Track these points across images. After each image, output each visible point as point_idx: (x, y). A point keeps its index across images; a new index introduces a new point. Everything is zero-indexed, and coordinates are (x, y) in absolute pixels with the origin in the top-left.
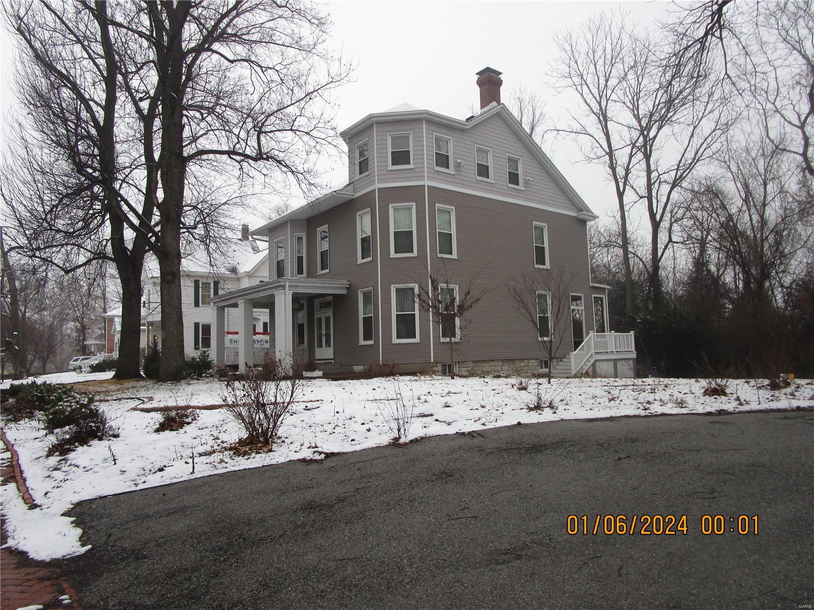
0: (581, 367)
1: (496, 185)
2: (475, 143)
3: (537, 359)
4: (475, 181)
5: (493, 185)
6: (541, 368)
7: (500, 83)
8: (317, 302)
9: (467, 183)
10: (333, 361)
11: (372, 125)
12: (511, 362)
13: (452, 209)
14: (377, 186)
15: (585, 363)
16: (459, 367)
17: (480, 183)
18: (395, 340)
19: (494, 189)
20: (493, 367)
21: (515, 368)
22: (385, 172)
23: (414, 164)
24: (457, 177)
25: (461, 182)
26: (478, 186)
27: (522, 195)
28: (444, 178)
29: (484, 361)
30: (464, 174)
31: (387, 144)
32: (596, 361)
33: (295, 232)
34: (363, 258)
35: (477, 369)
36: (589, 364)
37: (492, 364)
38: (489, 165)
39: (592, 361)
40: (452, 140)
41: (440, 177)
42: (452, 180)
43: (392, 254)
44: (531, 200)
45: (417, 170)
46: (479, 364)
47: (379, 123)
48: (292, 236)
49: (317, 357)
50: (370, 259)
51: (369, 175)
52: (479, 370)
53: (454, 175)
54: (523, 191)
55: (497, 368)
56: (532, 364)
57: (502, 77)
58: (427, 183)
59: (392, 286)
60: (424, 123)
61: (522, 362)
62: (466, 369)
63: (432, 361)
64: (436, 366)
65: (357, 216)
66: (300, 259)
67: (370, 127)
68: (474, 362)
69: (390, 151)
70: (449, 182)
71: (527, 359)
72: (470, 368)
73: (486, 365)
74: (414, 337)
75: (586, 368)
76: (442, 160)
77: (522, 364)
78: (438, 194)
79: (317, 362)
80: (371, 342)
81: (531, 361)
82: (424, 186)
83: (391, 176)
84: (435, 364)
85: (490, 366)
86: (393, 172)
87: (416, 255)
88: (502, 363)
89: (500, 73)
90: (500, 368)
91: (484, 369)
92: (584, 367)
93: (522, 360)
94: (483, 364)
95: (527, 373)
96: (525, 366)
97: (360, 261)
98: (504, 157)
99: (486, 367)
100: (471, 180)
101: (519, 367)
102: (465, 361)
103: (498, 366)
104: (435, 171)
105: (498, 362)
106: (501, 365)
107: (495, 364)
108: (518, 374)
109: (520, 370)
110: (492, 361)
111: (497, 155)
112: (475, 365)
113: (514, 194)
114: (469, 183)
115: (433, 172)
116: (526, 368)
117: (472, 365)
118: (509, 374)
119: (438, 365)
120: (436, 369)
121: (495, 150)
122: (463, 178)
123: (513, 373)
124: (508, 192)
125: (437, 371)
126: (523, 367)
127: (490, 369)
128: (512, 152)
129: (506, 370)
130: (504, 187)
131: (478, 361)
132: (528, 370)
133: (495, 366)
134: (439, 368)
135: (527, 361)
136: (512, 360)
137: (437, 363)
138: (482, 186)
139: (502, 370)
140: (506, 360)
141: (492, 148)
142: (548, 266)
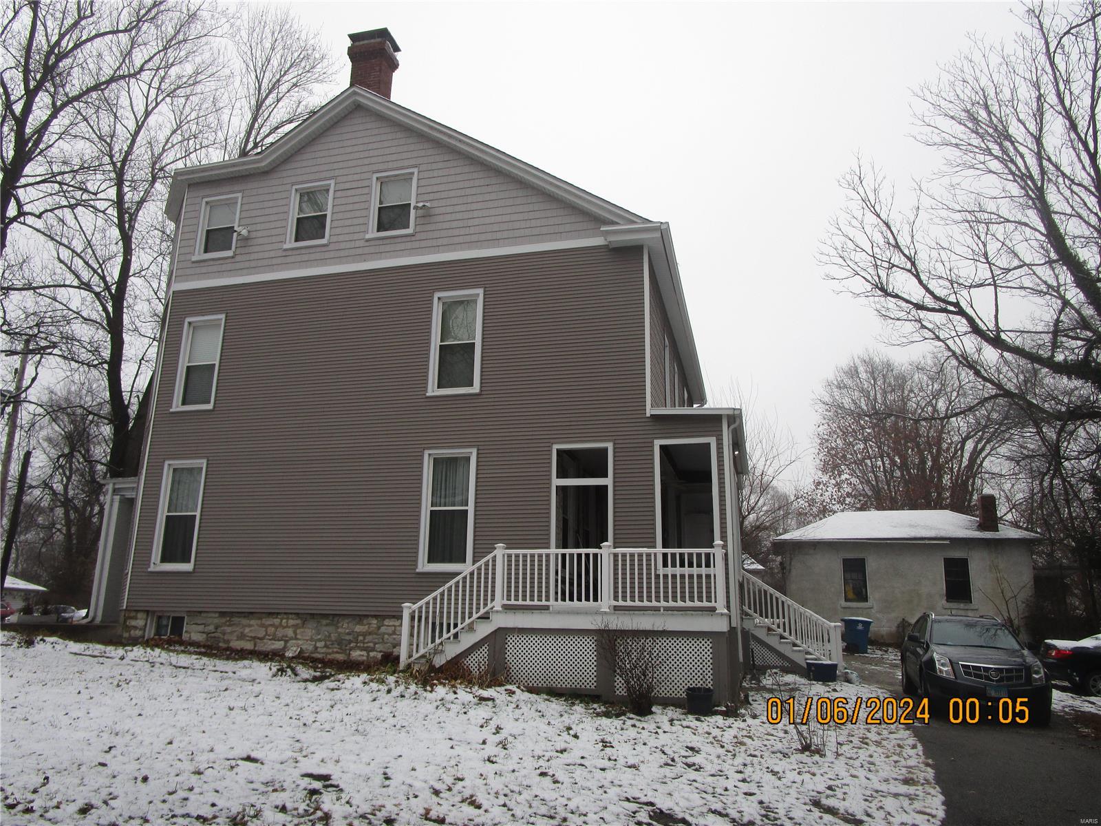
2: (294, 184)
4: (280, 253)
5: (327, 249)
9: (261, 263)
12: (324, 622)
13: (221, 319)
16: (187, 624)
17: (295, 252)
19: (327, 255)
20: (270, 630)
21: (334, 636)
24: (237, 258)
25: (247, 265)
26: (289, 260)
27: (409, 245)
28: (210, 269)
29: (250, 615)
30: (258, 249)
35: (229, 629)
37: (269, 622)
38: (327, 212)
40: (240, 198)
41: (203, 270)
42: (227, 267)
44: (437, 248)
46: (236, 620)
52: (232, 632)
53: (233, 257)
54: (412, 235)
55: (280, 633)
56: (390, 630)
58: (173, 288)
60: (187, 192)
61: (358, 623)
62: (201, 628)
63: (125, 607)
64: (136, 618)
68: (222, 614)
71: (376, 617)
72: (211, 628)
73: (252, 622)
76: (218, 239)
77: (358, 628)
78: (195, 301)
81: (387, 622)
84: (133, 614)
85: (262, 626)
88: (299, 622)
90: (290, 632)
91: (247, 630)
93: (360, 618)
94: (245, 621)
95: (373, 650)
96: (364, 635)
98: (366, 183)
99: (253, 628)
100: (272, 254)
101: (349, 634)
102: (200, 612)
103: (287, 627)
104: (194, 262)
105: (288, 619)
106: (296, 627)
107: (277, 621)
108: (343, 651)
109: (350, 642)
110: (270, 614)
111: (347, 186)
112: (223, 620)
113: (388, 248)
114: (265, 262)
115: (190, 265)
116: (369, 638)
117: (216, 621)
118: (316, 648)
119: (140, 615)
120: (133, 623)
121: (344, 179)
122: (253, 256)
123: (326, 646)
124: (366, 250)
125: (135, 628)
126: (359, 634)
127: (261, 633)
128: (391, 165)
129: (305, 639)
130: (358, 244)
131: (232, 614)
132: (375, 644)
133: (277, 628)
134: (140, 623)
135: (375, 621)
136: (334, 618)
137: (137, 611)
138: (299, 258)
139: (295, 638)
140: (313, 616)
141: (334, 178)
142: (476, 387)
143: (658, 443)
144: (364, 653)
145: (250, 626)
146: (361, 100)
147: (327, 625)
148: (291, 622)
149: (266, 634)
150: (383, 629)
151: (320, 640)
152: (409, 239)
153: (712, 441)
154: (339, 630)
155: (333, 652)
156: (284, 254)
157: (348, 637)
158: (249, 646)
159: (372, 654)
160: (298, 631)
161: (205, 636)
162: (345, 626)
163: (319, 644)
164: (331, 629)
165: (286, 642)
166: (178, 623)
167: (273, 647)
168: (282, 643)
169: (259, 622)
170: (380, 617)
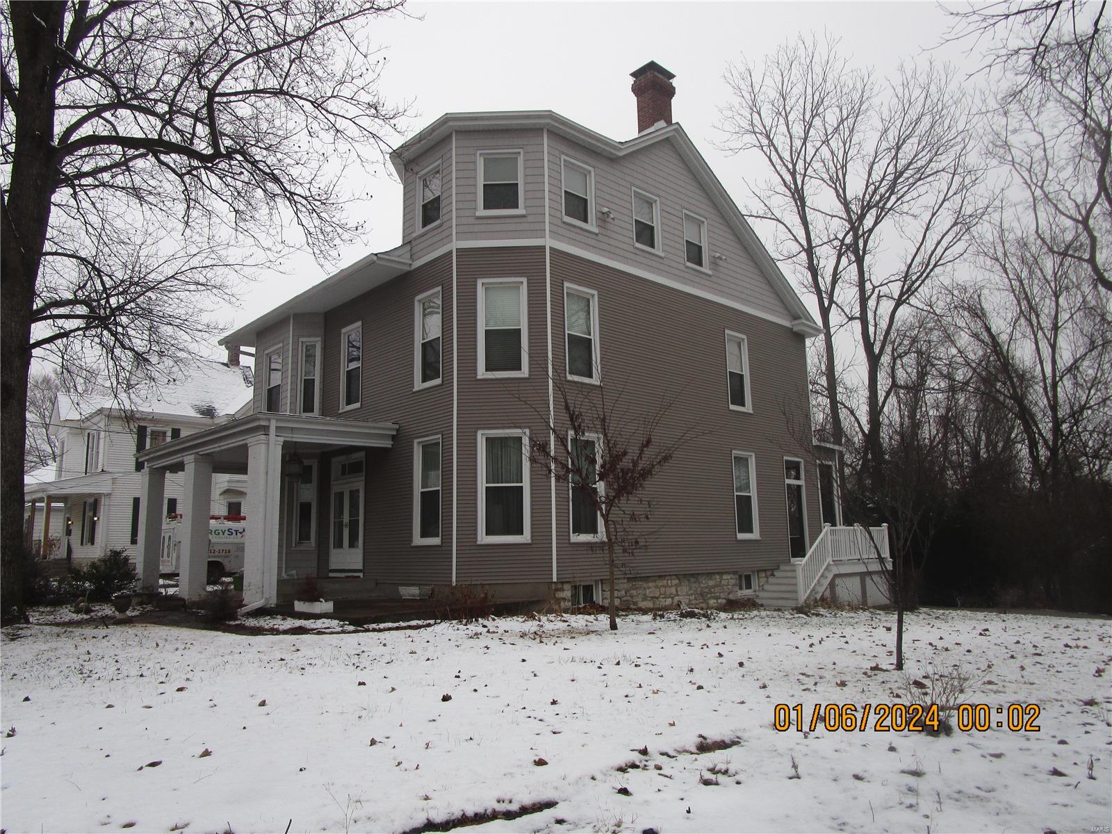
0: (813, 590)
1: (666, 261)
2: (632, 184)
3: (734, 573)
4: (631, 249)
5: (661, 261)
6: (741, 588)
7: (671, 92)
8: (337, 462)
9: (618, 251)
10: (361, 575)
11: (450, 136)
12: (692, 580)
13: (593, 296)
14: (456, 244)
15: (818, 581)
16: (603, 591)
17: (642, 253)
18: (483, 538)
19: (663, 267)
20: (663, 590)
21: (699, 590)
22: (472, 221)
23: (526, 207)
24: (600, 237)
25: (609, 248)
26: (638, 258)
27: (707, 283)
28: (579, 237)
29: (646, 579)
30: (614, 235)
31: (475, 170)
32: (836, 576)
33: (303, 336)
34: (424, 381)
35: (634, 592)
36: (826, 582)
37: (660, 583)
38: (654, 225)
39: (830, 577)
40: (593, 174)
41: (572, 235)
42: (594, 243)
43: (482, 372)
45: (530, 219)
46: (639, 584)
47: (461, 132)
48: (295, 343)
49: (333, 566)
50: (438, 381)
51: (440, 226)
52: (638, 595)
53: (597, 235)
54: (710, 276)
55: (669, 591)
56: (726, 582)
57: (674, 82)
58: (549, 242)
59: (480, 433)
60: (545, 136)
61: (711, 579)
63: (555, 579)
64: (562, 590)
65: (416, 304)
66: (309, 384)
67: (446, 139)
68: (629, 580)
69: (481, 183)
70: (587, 246)
71: (718, 573)
72: (623, 592)
73: (651, 584)
74: (520, 531)
75: (821, 590)
76: (577, 206)
77: (711, 583)
78: (568, 266)
79: (331, 575)
80: (436, 541)
81: (724, 577)
82: (544, 247)
83: (482, 228)
84: (560, 586)
85: (657, 587)
86: (485, 221)
87: (526, 375)
88: (676, 581)
89: (673, 76)
90: (673, 590)
91: (648, 591)
92: (818, 588)
93: (710, 575)
94: (645, 584)
95: (720, 598)
96: (714, 587)
97: (419, 385)
98: (679, 214)
99: (651, 589)
100: (626, 247)
101: (706, 587)
103: (672, 586)
104: (564, 223)
105: (670, 580)
106: (676, 586)
107: (664, 583)
108: (705, 601)
109: (708, 593)
110: (660, 577)
111: (669, 210)
112: (631, 585)
113: (697, 279)
114: (622, 253)
115: (559, 223)
116: (716, 589)
117: (626, 586)
118: (690, 601)
119: (564, 587)
120: (561, 595)
121: (666, 202)
123: (696, 599)
124: (686, 275)
125: (564, 599)
127: (657, 593)
128: (691, 207)
129: (684, 593)
130: (679, 266)
131: (635, 579)
132: (720, 593)
133: (666, 587)
134: (567, 594)
135: (718, 577)
136: (695, 576)
137: (562, 583)
138: (643, 260)
139: (678, 595)
140: (685, 575)
141: (659, 196)
142: (748, 408)
143: (818, 462)
144: (715, 601)
145: (649, 588)
147: (695, 582)
148: (674, 582)
149: (660, 594)
150: (723, 582)
151: (692, 594)
152: (705, 277)
154: (702, 585)
155: (699, 603)
156: (635, 251)
157: (706, 590)
158: (649, 604)
159: (720, 601)
160: (679, 589)
161: (619, 600)
162: (703, 582)
163: (691, 598)
164: (697, 585)
165: (673, 598)
166: (588, 590)
167: (666, 603)
168: (670, 599)
169: (654, 584)
170: (721, 574)
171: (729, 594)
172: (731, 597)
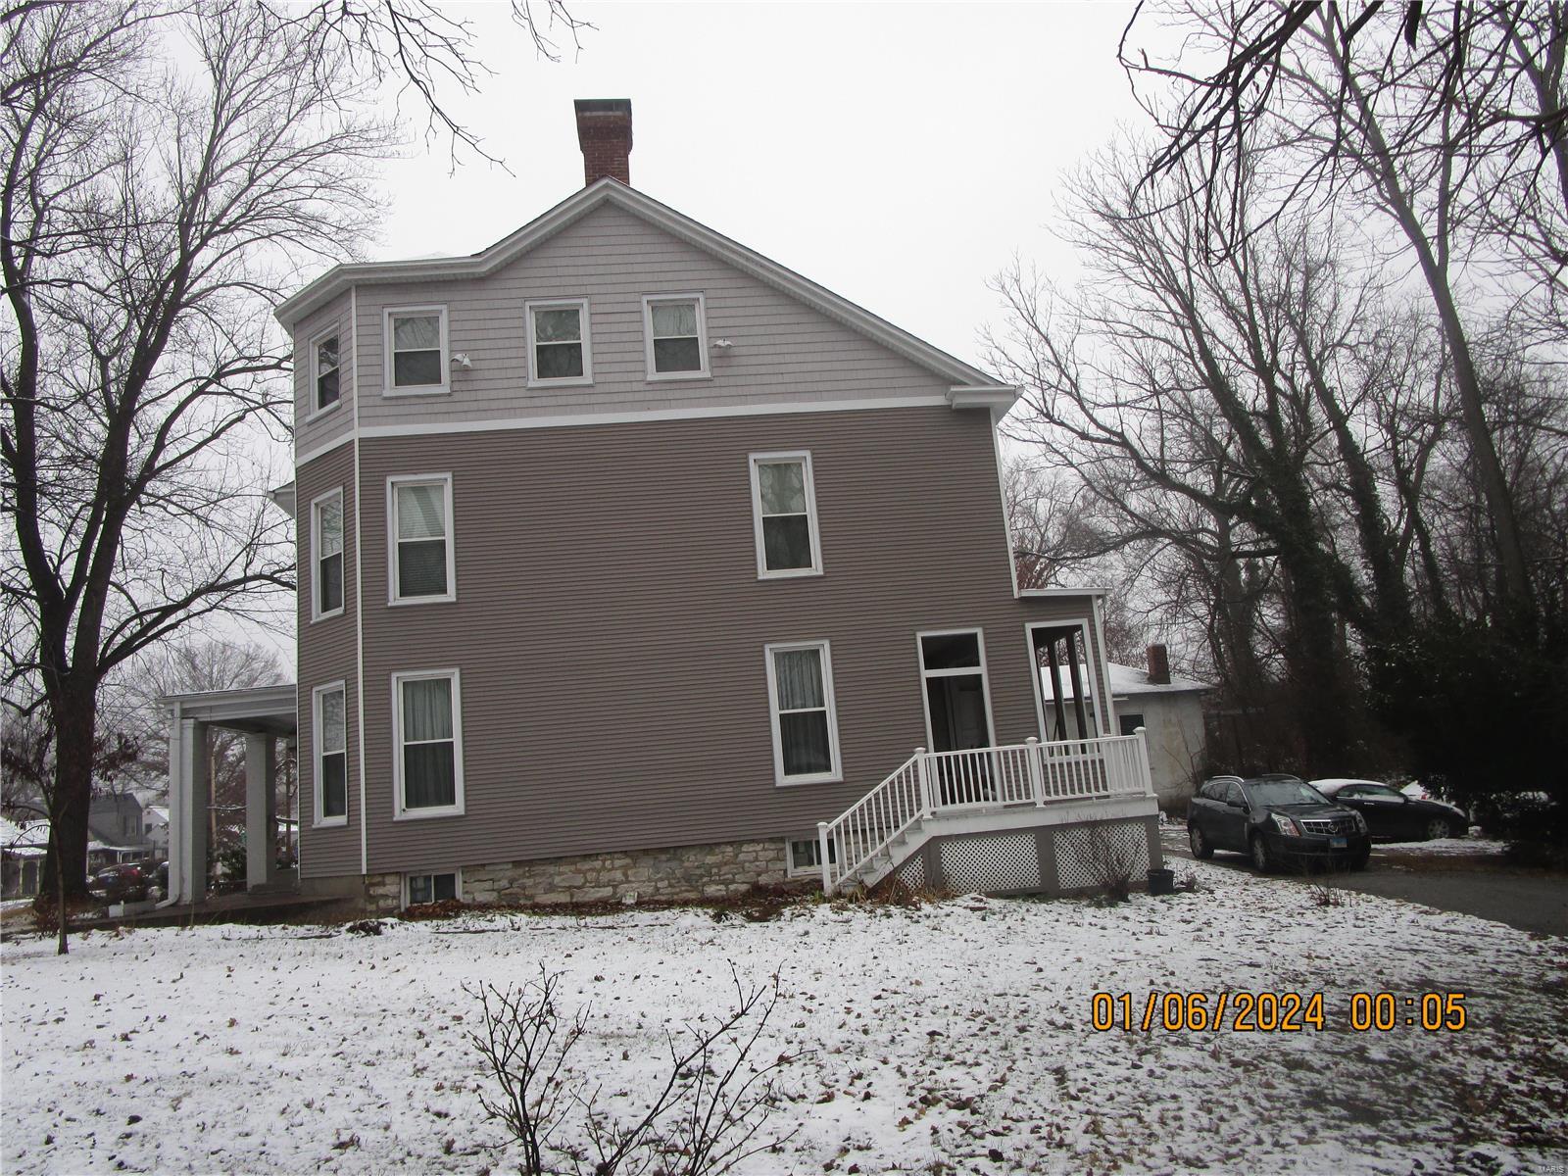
0: (866, 868)
1: (599, 389)
2: (526, 299)
3: (772, 840)
4: (524, 393)
5: (591, 391)
6: (798, 864)
12: (663, 857)
13: (442, 481)
14: (297, 463)
16: (464, 883)
17: (545, 393)
19: (593, 399)
20: (591, 876)
21: (679, 873)
22: (306, 430)
23: (342, 396)
24: (458, 396)
25: (474, 406)
26: (537, 402)
27: (705, 393)
28: (413, 410)
29: (557, 860)
30: (485, 385)
31: (309, 365)
35: (529, 882)
37: (587, 866)
38: (581, 341)
39: (922, 841)
40: (445, 312)
41: (403, 410)
42: (444, 408)
44: (743, 398)
46: (538, 869)
52: (536, 885)
53: (449, 395)
54: (715, 379)
55: (604, 877)
56: (751, 857)
58: (357, 433)
60: (353, 295)
61: (711, 852)
62: (488, 885)
63: (364, 872)
64: (384, 884)
68: (517, 864)
69: (316, 377)
70: (434, 416)
71: (730, 843)
72: (504, 883)
73: (563, 869)
76: (417, 367)
77: (710, 859)
78: (393, 453)
81: (745, 848)
82: (353, 442)
83: (313, 435)
84: (378, 879)
85: (579, 871)
86: (319, 424)
87: (343, 611)
88: (628, 861)
89: (630, 102)
90: (618, 875)
92: (881, 866)
93: (710, 847)
94: (552, 869)
95: (733, 882)
96: (719, 866)
98: (634, 307)
99: (564, 875)
100: (511, 393)
101: (698, 867)
102: (484, 865)
103: (613, 869)
104: (386, 399)
105: (612, 859)
106: (625, 868)
107: (598, 864)
108: (695, 889)
109: (702, 876)
110: (586, 857)
111: (608, 308)
112: (520, 871)
113: (678, 394)
114: (501, 404)
115: (379, 402)
116: (725, 869)
117: (509, 873)
118: (658, 889)
119: (388, 880)
120: (381, 891)
121: (602, 299)
122: (480, 395)
123: (670, 885)
124: (649, 396)
125: (385, 897)
126: (711, 866)
127: (579, 880)
128: (666, 286)
129: (642, 879)
130: (636, 387)
131: (531, 863)
132: (734, 875)
133: (599, 872)
134: (391, 888)
135: (730, 849)
136: (674, 851)
137: (383, 875)
138: (552, 401)
139: (628, 882)
140: (646, 852)
141: (585, 296)
142: (817, 568)
143: (1029, 627)
144: (722, 887)
145: (560, 874)
146: (613, 194)
147: (668, 860)
148: (618, 863)
149: (586, 881)
150: (741, 857)
151: (661, 879)
152: (705, 384)
153: (1084, 622)
154: (686, 864)
155: (681, 892)
156: (529, 394)
157: (698, 872)
158: (564, 898)
159: (732, 887)
160: (630, 872)
161: (495, 894)
162: (691, 860)
163: (659, 885)
164: (674, 864)
165: (615, 887)
166: (445, 883)
167: (599, 895)
168: (610, 889)
169: (573, 868)
170: (736, 843)
171: (759, 875)
172: (763, 880)
